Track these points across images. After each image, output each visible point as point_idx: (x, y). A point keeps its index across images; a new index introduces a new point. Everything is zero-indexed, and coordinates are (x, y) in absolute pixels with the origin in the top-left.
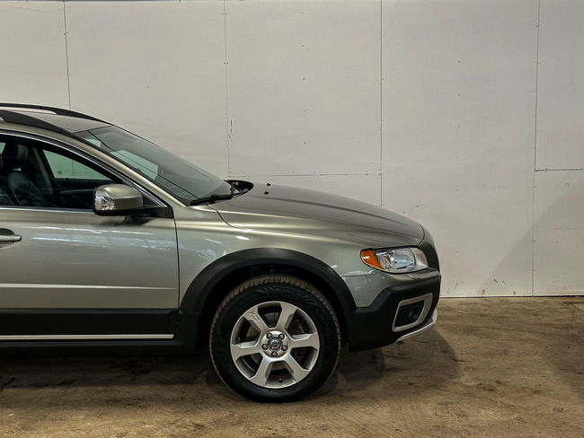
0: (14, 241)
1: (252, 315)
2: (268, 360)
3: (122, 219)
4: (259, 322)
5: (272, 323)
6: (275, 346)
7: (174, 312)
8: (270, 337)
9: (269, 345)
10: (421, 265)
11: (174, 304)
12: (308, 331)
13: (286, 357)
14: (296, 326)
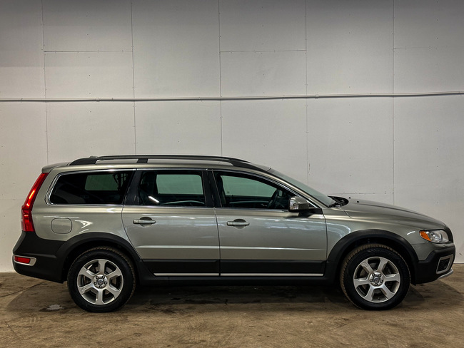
0: (245, 225)
1: (365, 264)
2: (373, 288)
3: (297, 214)
4: (369, 268)
5: (375, 268)
6: (377, 280)
7: (324, 262)
8: (374, 276)
9: (373, 280)
10: (445, 240)
11: (324, 258)
12: (393, 272)
13: (382, 286)
14: (388, 270)
